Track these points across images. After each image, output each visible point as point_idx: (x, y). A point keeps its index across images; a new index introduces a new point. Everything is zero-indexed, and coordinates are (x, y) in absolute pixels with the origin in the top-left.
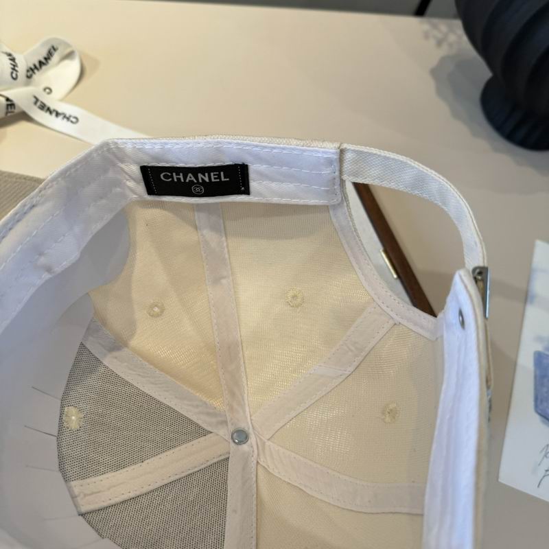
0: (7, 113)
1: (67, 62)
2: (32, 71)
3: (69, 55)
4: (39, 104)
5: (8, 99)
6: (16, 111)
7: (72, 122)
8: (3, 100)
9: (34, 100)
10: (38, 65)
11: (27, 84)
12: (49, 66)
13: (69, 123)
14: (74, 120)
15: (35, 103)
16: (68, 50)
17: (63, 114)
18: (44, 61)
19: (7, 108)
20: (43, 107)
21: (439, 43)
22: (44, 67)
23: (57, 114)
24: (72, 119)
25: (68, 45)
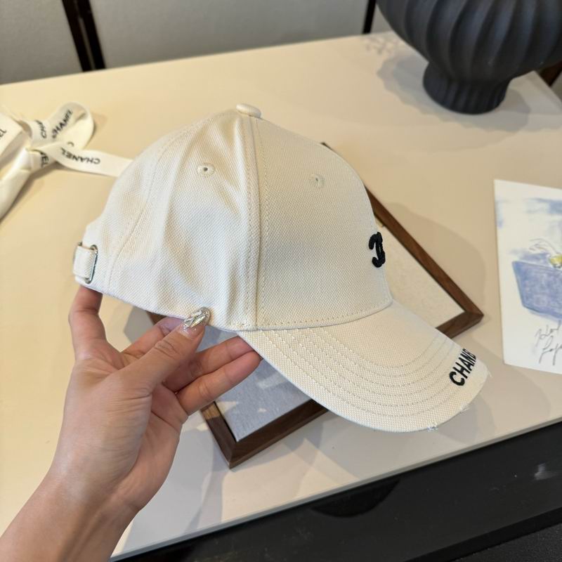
0: (43, 164)
1: (81, 122)
2: (56, 131)
3: (82, 116)
4: (66, 154)
5: (42, 153)
6: (50, 162)
7: (95, 163)
8: (38, 154)
9: (61, 151)
10: (59, 126)
11: (53, 141)
12: (67, 126)
13: (93, 164)
14: (97, 161)
15: (64, 153)
16: (81, 112)
17: (86, 158)
18: (63, 122)
19: (43, 160)
20: (69, 156)
21: (380, 51)
22: (64, 128)
23: (82, 159)
24: (94, 161)
25: (80, 108)
